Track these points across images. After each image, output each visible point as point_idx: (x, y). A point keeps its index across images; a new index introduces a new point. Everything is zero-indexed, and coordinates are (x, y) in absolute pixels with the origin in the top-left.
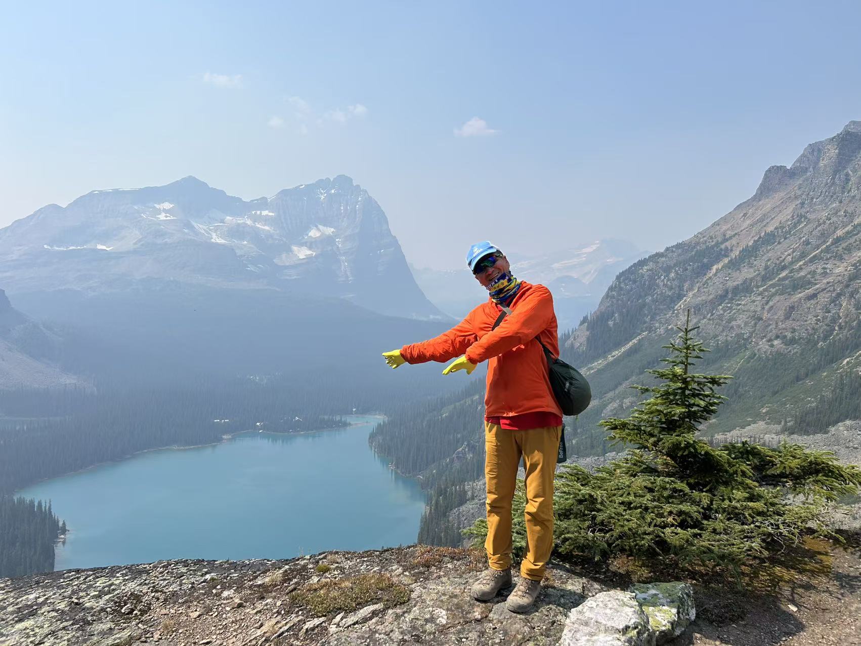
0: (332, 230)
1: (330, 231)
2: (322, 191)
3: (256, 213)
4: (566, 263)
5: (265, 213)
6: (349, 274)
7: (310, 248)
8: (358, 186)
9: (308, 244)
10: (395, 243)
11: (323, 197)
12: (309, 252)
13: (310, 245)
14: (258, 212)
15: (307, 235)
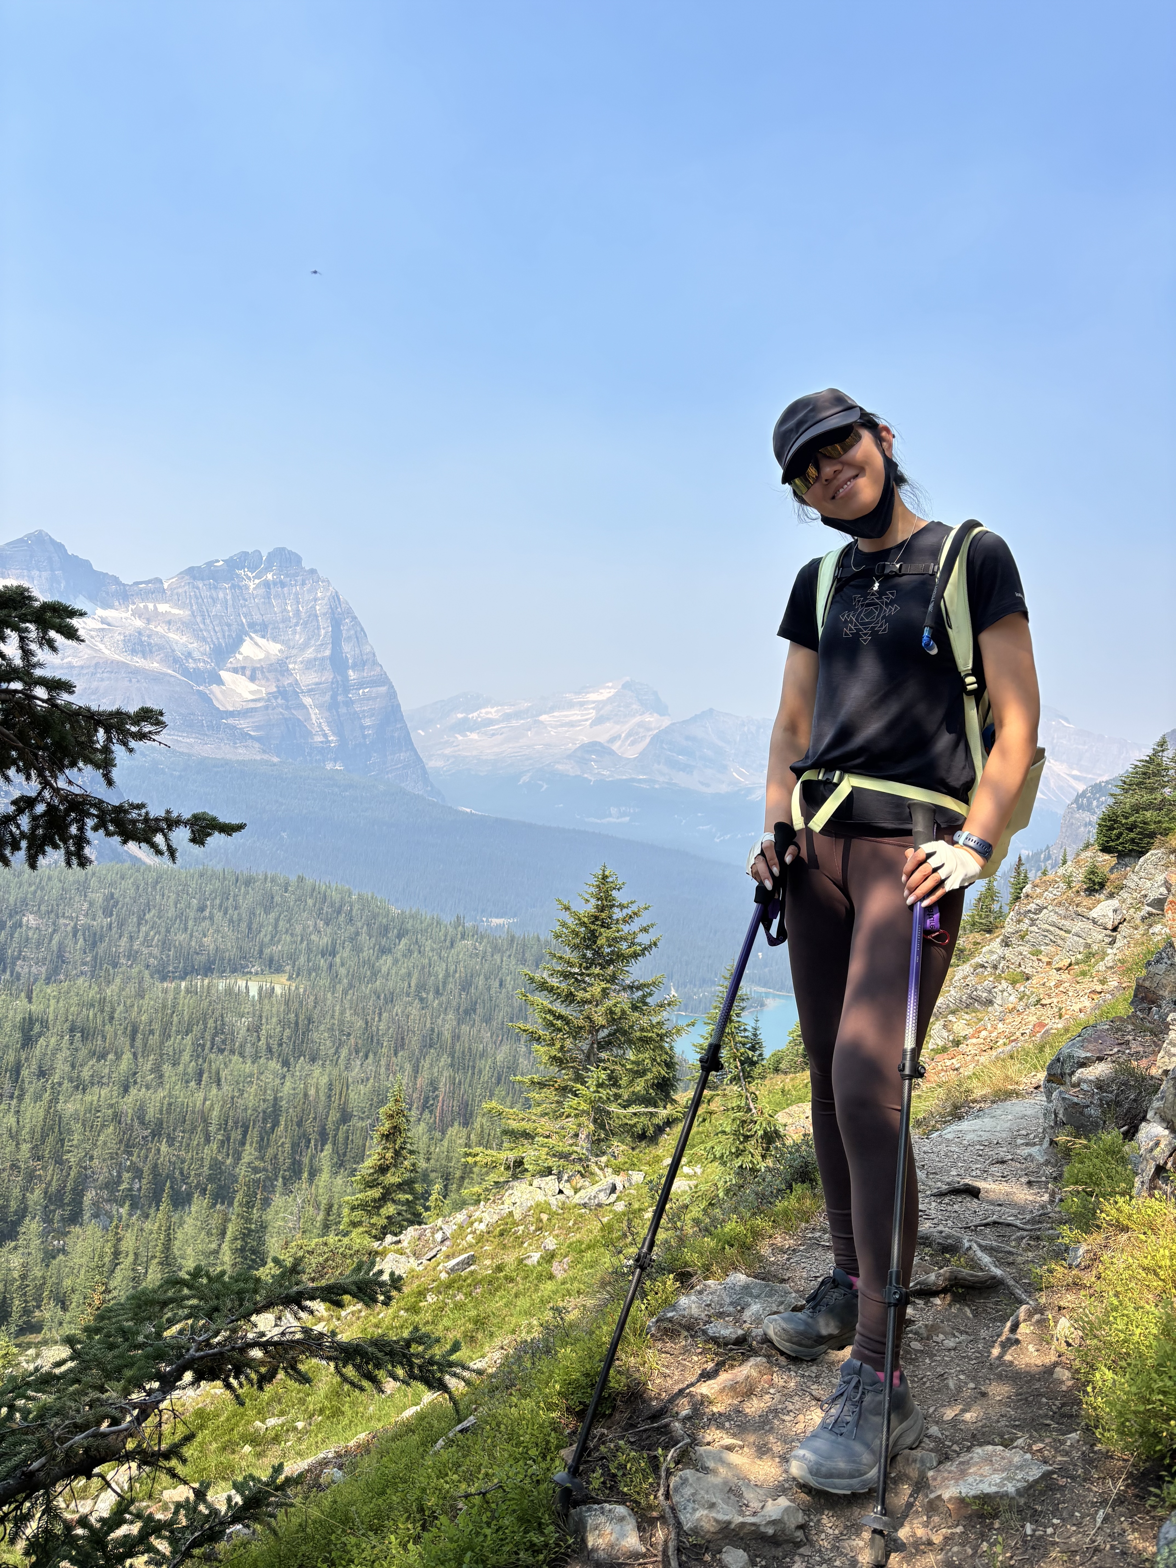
0: (279, 646)
1: (274, 649)
2: (249, 574)
3: (146, 607)
4: (566, 716)
5: (163, 608)
6: (326, 728)
7: (252, 679)
8: (313, 571)
9: (248, 673)
10: (383, 680)
11: (252, 586)
12: (253, 687)
13: (253, 673)
14: (151, 606)
15: (240, 653)
